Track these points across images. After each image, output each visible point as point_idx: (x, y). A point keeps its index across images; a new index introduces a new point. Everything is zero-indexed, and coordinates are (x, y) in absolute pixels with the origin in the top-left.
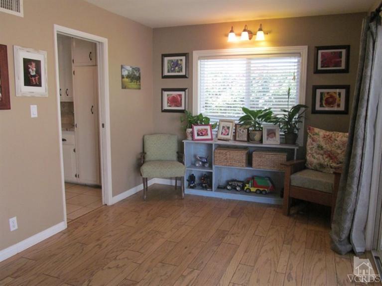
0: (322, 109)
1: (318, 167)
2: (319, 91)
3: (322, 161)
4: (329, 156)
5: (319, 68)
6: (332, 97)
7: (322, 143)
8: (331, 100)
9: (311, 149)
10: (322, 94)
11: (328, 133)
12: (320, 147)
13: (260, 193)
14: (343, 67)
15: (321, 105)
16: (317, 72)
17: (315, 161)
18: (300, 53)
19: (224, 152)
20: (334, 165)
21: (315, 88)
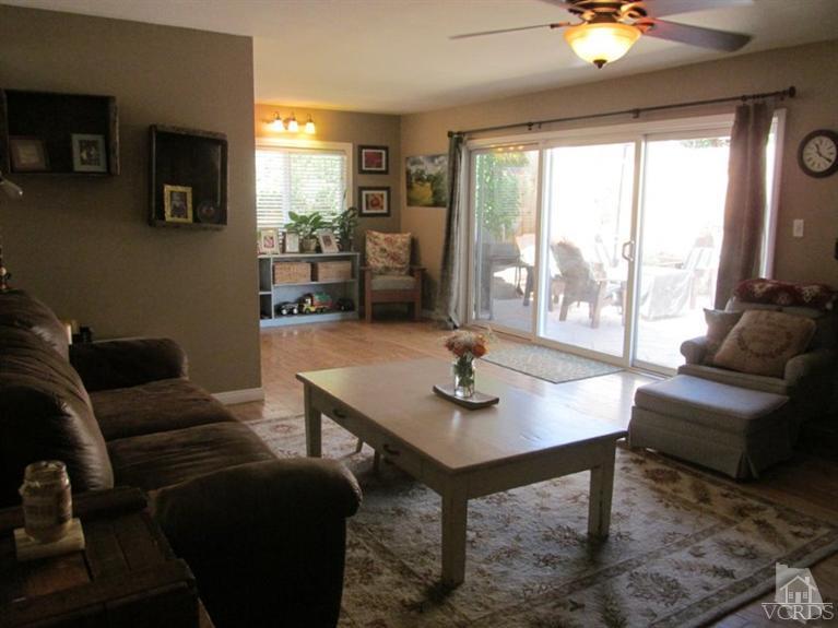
0: (368, 212)
1: (383, 271)
2: (364, 193)
3: (387, 264)
4: (392, 258)
5: (364, 168)
6: (376, 199)
7: (385, 246)
8: (375, 202)
9: (374, 253)
10: (367, 196)
11: (388, 236)
12: (383, 250)
13: (321, 311)
14: (384, 169)
15: (367, 208)
16: (362, 172)
17: (380, 265)
18: (343, 150)
19: (287, 266)
20: (399, 266)
21: (361, 189)
